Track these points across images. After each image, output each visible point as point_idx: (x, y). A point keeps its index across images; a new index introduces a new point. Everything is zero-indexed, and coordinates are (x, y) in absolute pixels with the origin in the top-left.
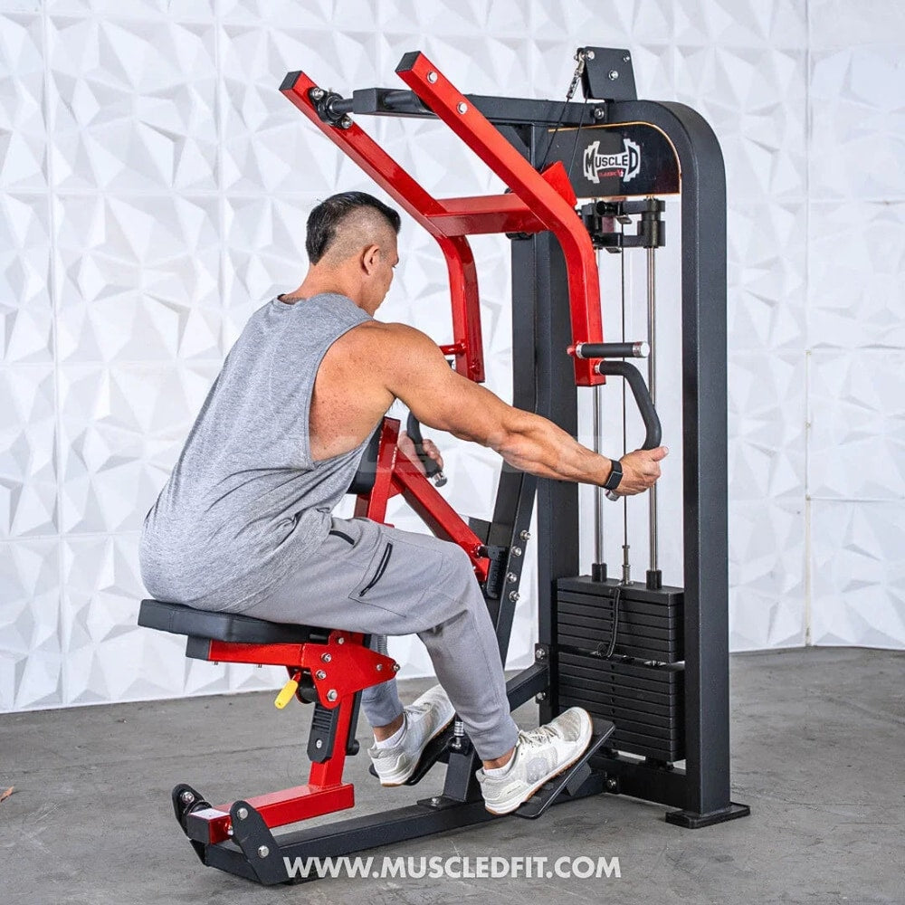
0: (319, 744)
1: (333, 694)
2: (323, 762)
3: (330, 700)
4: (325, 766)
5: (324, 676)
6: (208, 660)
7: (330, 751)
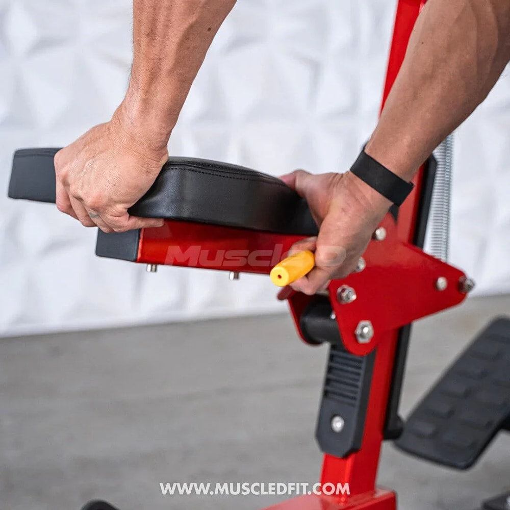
0: (338, 424)
1: (366, 330)
2: (346, 457)
3: (361, 340)
4: (349, 462)
5: (354, 297)
6: (136, 261)
7: (358, 437)
